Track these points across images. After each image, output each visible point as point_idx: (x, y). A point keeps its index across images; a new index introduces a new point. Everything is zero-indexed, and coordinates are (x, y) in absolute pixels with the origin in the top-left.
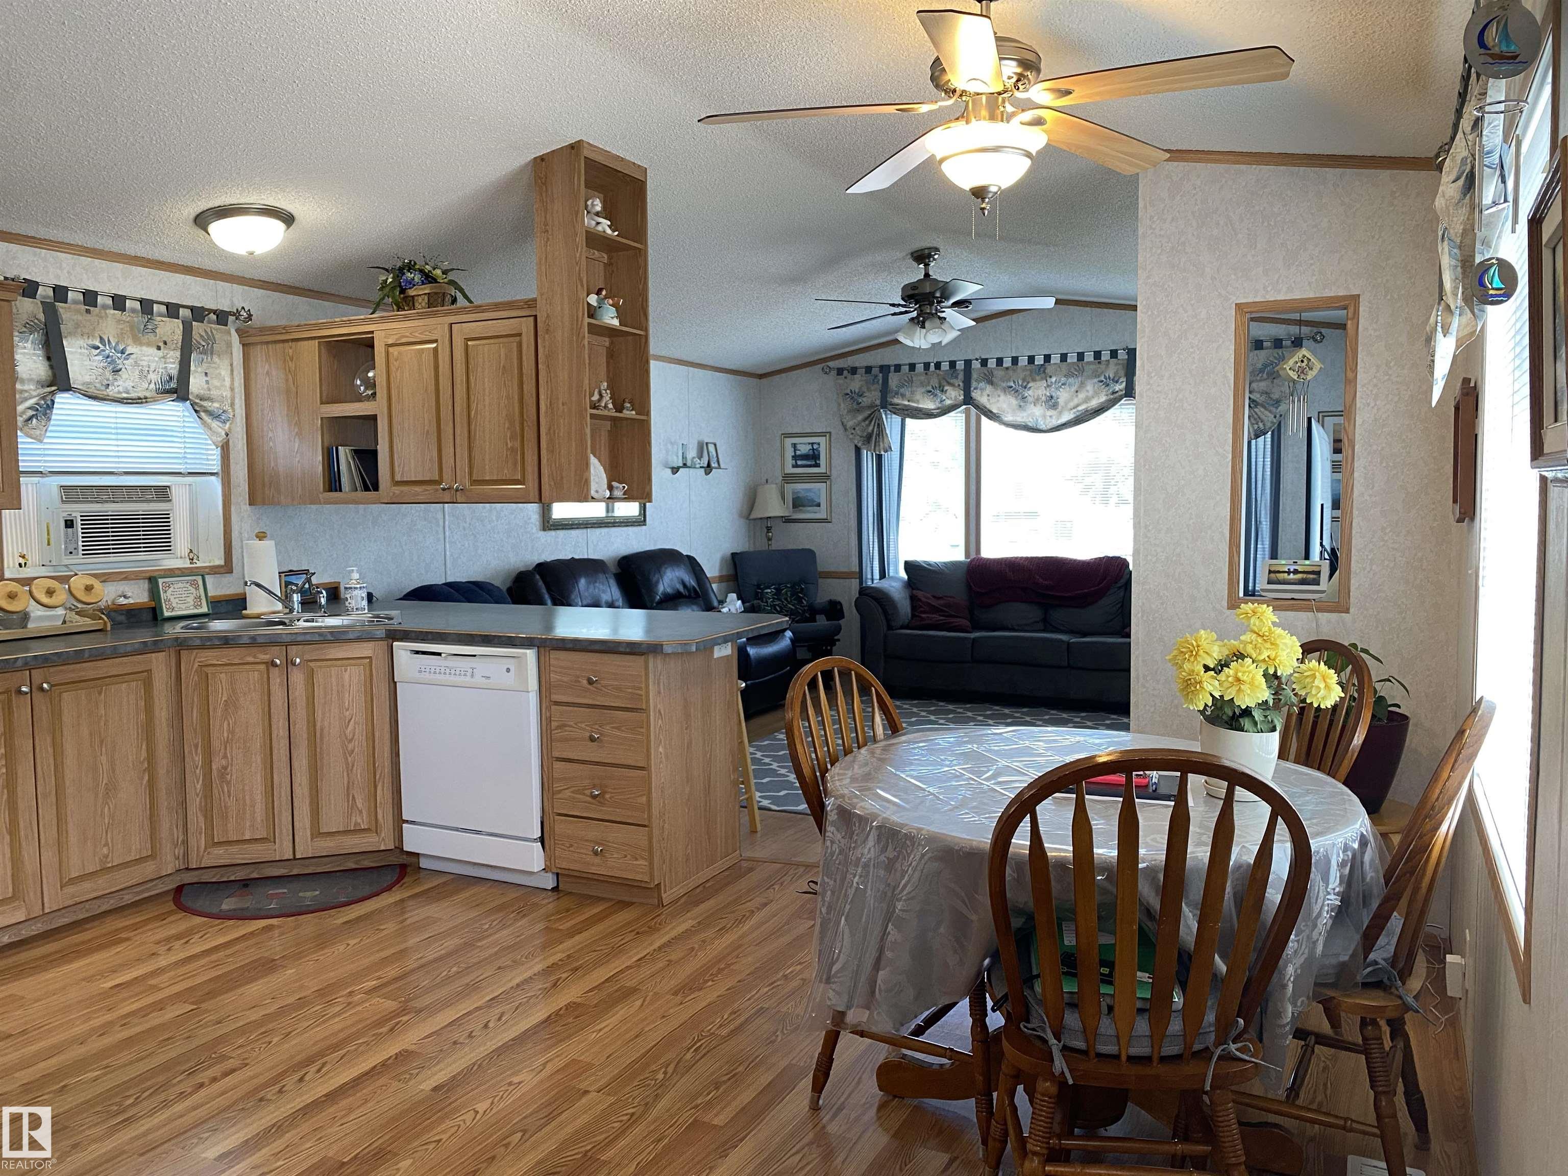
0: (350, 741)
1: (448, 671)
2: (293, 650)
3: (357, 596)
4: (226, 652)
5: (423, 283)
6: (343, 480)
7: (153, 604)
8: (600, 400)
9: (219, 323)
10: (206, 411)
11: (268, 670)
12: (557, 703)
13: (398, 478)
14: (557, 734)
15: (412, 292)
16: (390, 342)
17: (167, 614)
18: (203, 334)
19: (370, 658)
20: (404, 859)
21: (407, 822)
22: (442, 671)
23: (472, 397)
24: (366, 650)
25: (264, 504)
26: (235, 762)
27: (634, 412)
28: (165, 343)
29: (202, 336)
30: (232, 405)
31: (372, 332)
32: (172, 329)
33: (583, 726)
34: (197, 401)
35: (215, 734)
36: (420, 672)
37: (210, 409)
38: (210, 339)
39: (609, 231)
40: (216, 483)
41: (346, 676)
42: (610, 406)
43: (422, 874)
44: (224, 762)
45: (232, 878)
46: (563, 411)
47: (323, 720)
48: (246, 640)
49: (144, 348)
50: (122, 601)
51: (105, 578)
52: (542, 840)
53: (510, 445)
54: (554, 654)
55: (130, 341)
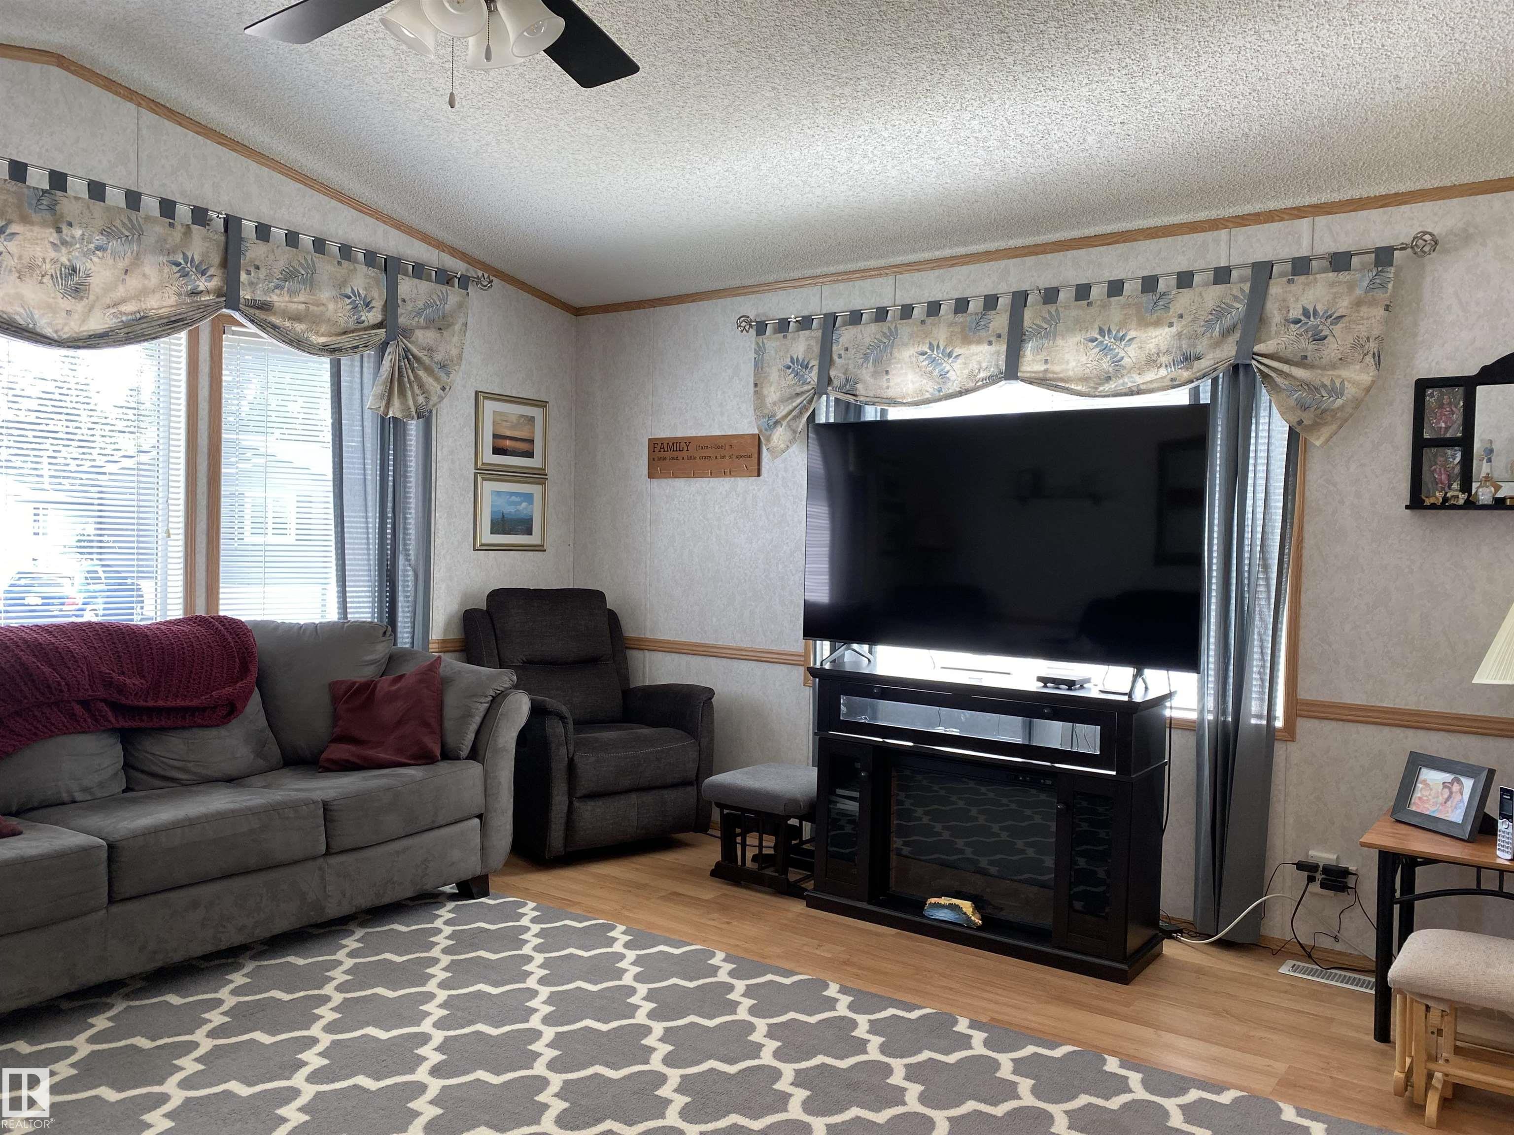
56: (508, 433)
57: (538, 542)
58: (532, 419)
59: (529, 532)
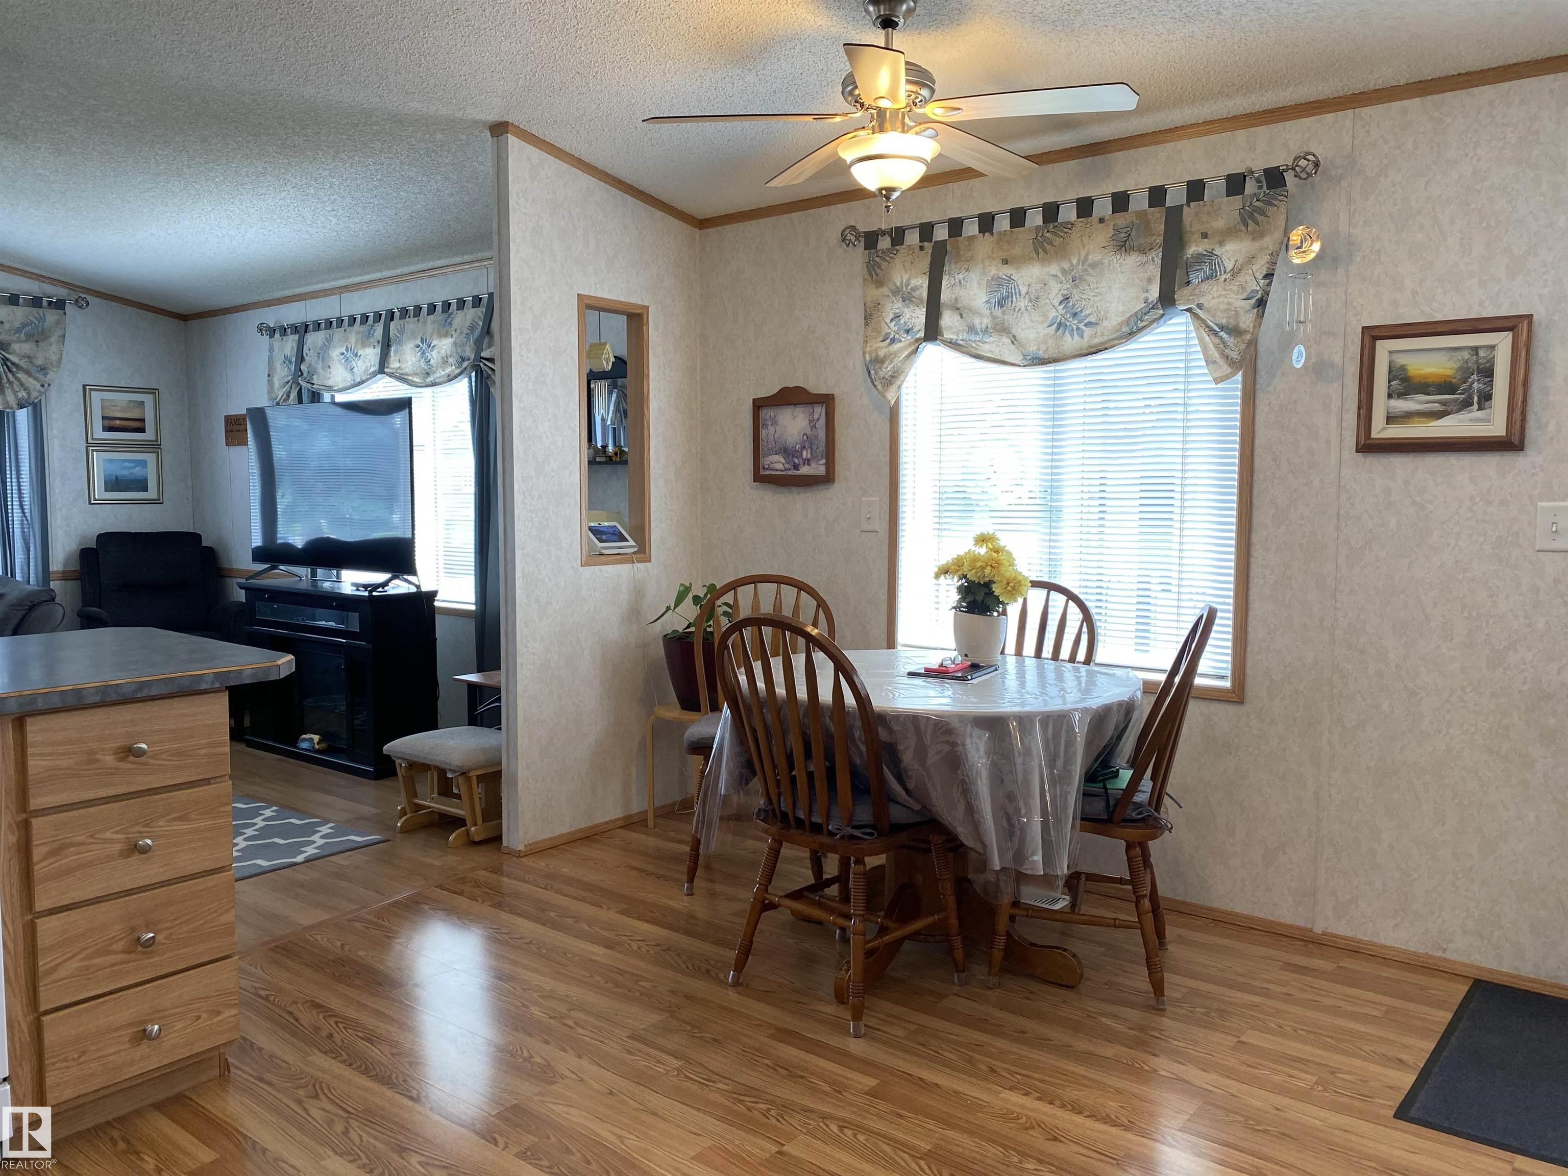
12: (45, 812)
14: (48, 866)
54: (38, 724)
56: (118, 415)
57: (156, 497)
58: (142, 403)
59: (145, 489)
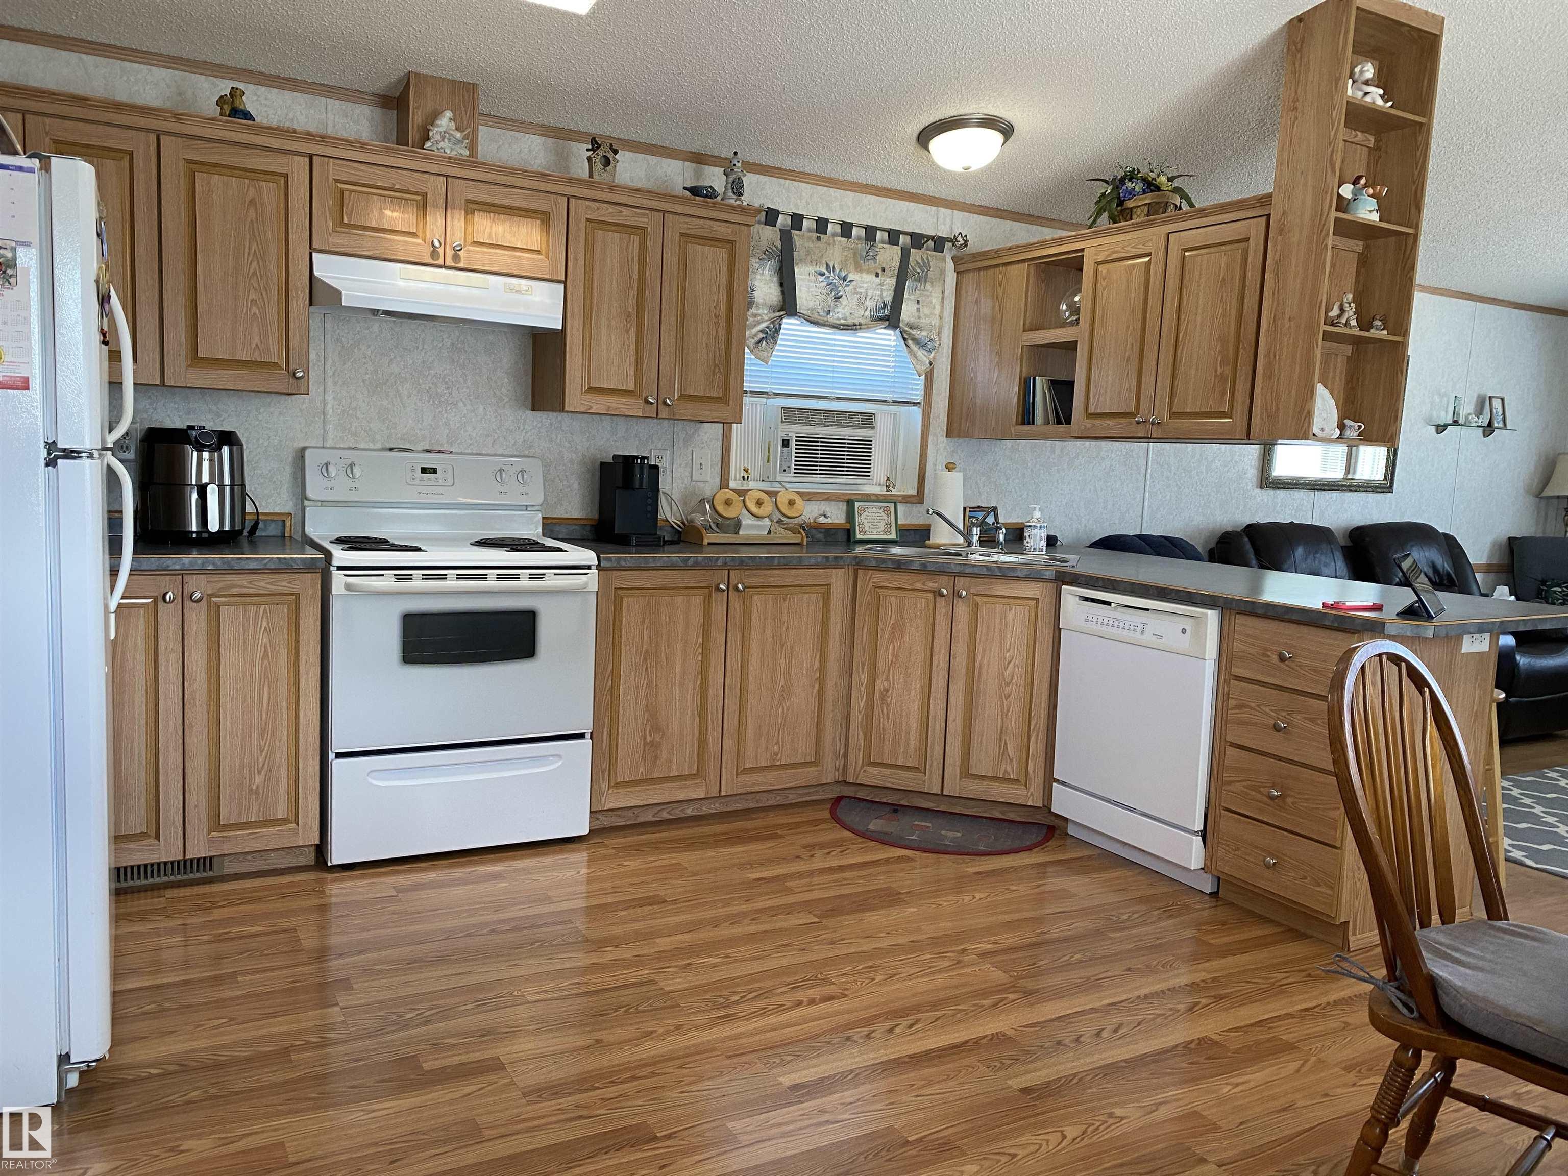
0: (1008, 684)
1: (1116, 624)
2: (960, 582)
3: (1036, 535)
4: (897, 575)
5: (1144, 192)
6: (1036, 412)
7: (848, 526)
8: (1339, 316)
9: (935, 249)
10: (915, 340)
11: (935, 599)
12: (1238, 678)
13: (1092, 410)
14: (1233, 714)
15: (1130, 204)
16: (1100, 258)
17: (859, 536)
18: (920, 261)
19: (1037, 599)
20: (1049, 821)
21: (1057, 781)
22: (1111, 623)
23: (1183, 317)
24: (1033, 590)
25: (959, 437)
26: (896, 686)
27: (1385, 332)
28: (884, 270)
29: (918, 263)
30: (939, 334)
31: (1083, 250)
32: (890, 256)
33: (1267, 710)
34: (906, 329)
35: (881, 654)
36: (1087, 621)
37: (917, 337)
38: (925, 266)
39: (1380, 102)
40: (917, 413)
41: (1010, 616)
42: (1354, 323)
43: (1069, 841)
44: (886, 684)
45: (884, 800)
46: (1290, 327)
47: (983, 657)
48: (916, 566)
49: (864, 275)
50: (822, 520)
51: (808, 497)
52: (1204, 834)
53: (1219, 371)
54: (1241, 620)
55: (852, 268)
